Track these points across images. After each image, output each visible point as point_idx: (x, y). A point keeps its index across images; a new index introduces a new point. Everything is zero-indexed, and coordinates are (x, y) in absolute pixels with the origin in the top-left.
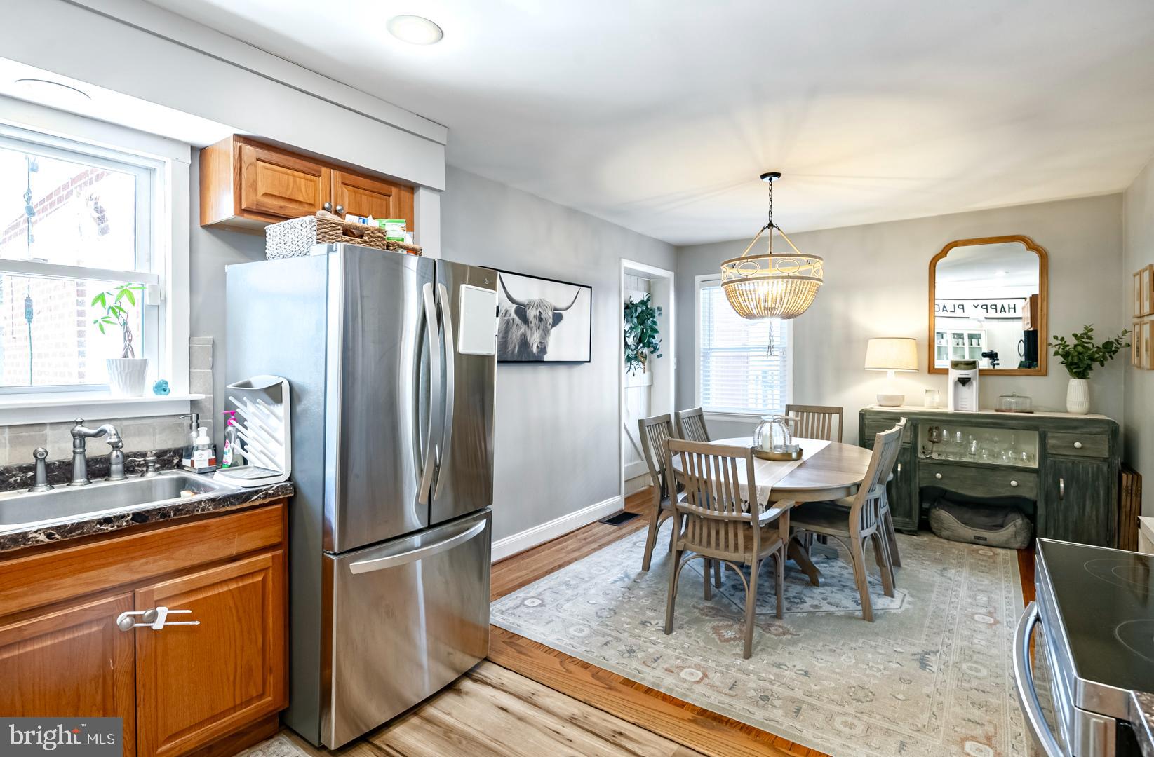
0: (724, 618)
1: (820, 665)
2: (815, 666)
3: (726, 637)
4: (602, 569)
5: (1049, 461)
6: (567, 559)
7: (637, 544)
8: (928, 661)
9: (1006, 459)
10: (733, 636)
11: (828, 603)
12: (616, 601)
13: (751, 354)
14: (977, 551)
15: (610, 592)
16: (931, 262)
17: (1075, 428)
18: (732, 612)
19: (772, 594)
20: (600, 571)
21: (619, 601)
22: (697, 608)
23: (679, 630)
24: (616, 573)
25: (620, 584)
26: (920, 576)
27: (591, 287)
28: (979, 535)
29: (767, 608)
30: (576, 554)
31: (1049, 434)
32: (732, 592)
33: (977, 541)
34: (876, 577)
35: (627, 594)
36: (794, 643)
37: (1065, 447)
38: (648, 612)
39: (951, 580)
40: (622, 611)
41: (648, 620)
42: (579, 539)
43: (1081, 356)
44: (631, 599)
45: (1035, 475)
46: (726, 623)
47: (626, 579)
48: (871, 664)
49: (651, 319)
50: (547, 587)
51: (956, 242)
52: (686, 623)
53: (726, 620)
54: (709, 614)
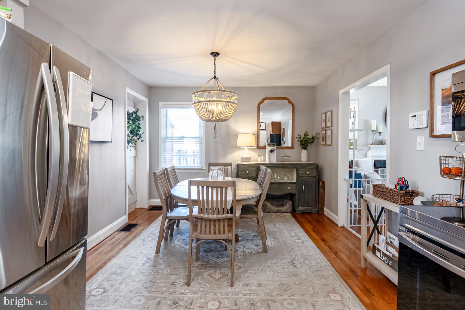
0: (210, 268)
1: (263, 279)
2: (260, 280)
3: (217, 278)
4: (132, 258)
5: (300, 179)
6: (107, 257)
7: (145, 240)
8: (295, 264)
9: (286, 179)
10: (220, 277)
11: (247, 249)
12: (150, 275)
13: (174, 140)
14: (279, 215)
15: (144, 271)
16: (258, 104)
17: (307, 167)
18: (211, 264)
19: (223, 250)
20: (132, 260)
21: (152, 275)
22: (195, 267)
23: (193, 282)
24: (141, 260)
25: (147, 265)
26: (269, 229)
27: (112, 100)
28: (278, 209)
29: (225, 258)
30: (112, 253)
31: (300, 170)
32: (206, 254)
33: (278, 211)
34: (256, 233)
35: (155, 269)
36: (246, 271)
37: (304, 174)
38: (172, 277)
39: (279, 228)
40: (157, 280)
41: (174, 281)
42: (109, 244)
43: (306, 142)
44: (159, 272)
45: (295, 184)
46: (213, 271)
47: (149, 261)
48: (279, 272)
49: (138, 122)
50: (103, 279)
51: (266, 98)
52: (194, 277)
53: (212, 269)
54: (202, 268)
